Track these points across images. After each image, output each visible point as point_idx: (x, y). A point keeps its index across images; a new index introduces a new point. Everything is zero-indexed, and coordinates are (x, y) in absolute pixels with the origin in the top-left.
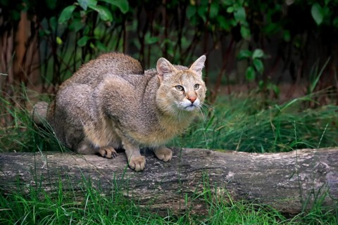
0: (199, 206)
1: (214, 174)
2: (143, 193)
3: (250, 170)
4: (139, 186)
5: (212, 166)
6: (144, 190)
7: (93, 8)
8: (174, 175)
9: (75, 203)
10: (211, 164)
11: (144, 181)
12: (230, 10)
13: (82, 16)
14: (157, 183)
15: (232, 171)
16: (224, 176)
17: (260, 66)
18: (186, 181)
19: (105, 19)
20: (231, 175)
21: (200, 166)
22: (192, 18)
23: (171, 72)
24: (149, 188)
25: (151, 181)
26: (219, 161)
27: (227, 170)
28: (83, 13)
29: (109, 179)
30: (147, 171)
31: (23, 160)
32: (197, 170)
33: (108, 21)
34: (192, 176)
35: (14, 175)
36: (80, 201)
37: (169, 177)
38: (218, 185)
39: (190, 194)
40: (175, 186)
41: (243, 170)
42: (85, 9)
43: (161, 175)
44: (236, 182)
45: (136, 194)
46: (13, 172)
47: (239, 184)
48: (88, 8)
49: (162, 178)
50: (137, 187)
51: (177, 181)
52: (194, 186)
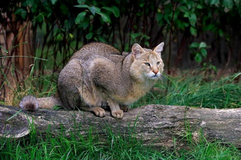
0: (182, 144)
1: (192, 123)
2: (146, 136)
3: (216, 120)
4: (143, 131)
5: (191, 117)
6: (146, 134)
7: (98, 13)
8: (166, 124)
9: (99, 143)
10: (190, 116)
11: (146, 128)
12: (186, 16)
13: (91, 18)
14: (154, 128)
15: (204, 120)
16: (199, 124)
17: (205, 53)
18: (174, 127)
19: (106, 21)
20: (203, 123)
21: (183, 118)
22: (160, 21)
23: (141, 53)
24: (149, 133)
25: (151, 128)
26: (195, 114)
27: (201, 120)
28: (92, 17)
29: (123, 126)
30: (147, 121)
31: (63, 114)
32: (181, 120)
33: (108, 22)
34: (177, 124)
35: (58, 123)
36: (102, 141)
37: (163, 125)
38: (196, 130)
39: (176, 136)
40: (167, 131)
41: (212, 120)
42: (94, 14)
43: (157, 124)
44: (207, 128)
45: (140, 136)
46: (58, 121)
47: (209, 129)
48: (96, 14)
49: (158, 125)
50: (141, 132)
51: (168, 128)
52: (179, 130)
